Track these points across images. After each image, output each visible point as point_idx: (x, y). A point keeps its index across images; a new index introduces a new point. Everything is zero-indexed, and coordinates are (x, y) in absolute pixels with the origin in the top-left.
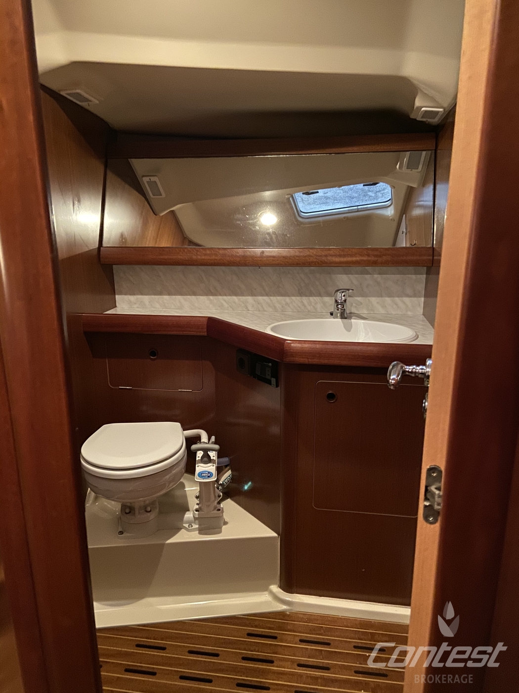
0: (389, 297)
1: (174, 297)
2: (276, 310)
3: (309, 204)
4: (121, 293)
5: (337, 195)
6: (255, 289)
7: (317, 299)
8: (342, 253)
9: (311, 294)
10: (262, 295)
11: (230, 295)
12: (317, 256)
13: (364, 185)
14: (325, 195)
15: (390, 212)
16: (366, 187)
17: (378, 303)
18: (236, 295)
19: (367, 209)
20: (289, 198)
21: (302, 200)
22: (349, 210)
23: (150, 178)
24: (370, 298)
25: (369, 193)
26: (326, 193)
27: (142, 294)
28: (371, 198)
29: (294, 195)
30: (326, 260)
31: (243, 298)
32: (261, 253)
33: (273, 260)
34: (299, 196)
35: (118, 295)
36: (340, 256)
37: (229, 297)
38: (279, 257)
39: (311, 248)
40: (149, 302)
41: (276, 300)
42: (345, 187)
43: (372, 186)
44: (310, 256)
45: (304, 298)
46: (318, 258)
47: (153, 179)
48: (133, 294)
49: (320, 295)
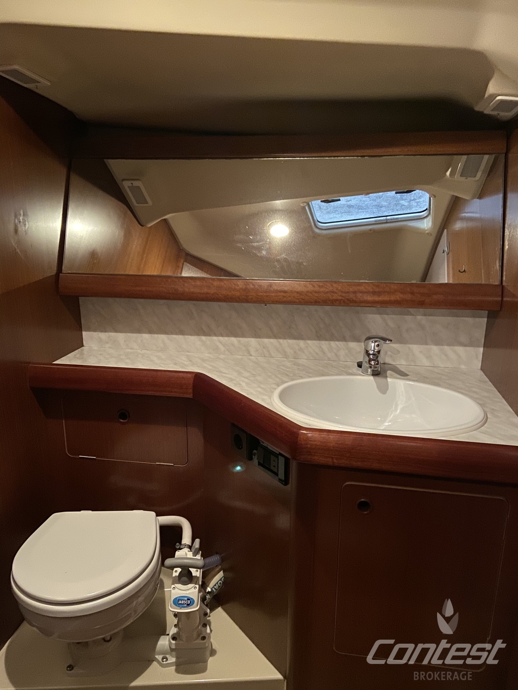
0: (436, 345)
1: (156, 335)
2: (286, 356)
3: (328, 213)
4: (89, 329)
5: (362, 204)
6: (260, 329)
7: (341, 344)
8: (377, 290)
9: (332, 338)
10: (269, 337)
11: (228, 336)
12: (342, 292)
13: (396, 193)
14: (348, 203)
15: (427, 225)
16: (398, 194)
17: (421, 352)
18: (236, 336)
19: (397, 221)
20: (304, 208)
21: (320, 208)
22: (376, 221)
23: (132, 182)
24: (411, 346)
25: (401, 202)
26: (349, 201)
27: (116, 331)
28: (403, 207)
29: (310, 203)
30: (354, 299)
31: (244, 340)
32: (268, 286)
33: (284, 297)
34: (316, 204)
35: (86, 331)
36: (374, 293)
37: (226, 338)
38: (291, 292)
39: (335, 282)
40: (125, 341)
41: (287, 344)
42: (372, 194)
43: (406, 194)
44: (333, 292)
45: (323, 342)
46: (344, 295)
47: (136, 183)
48: (104, 330)
49: (344, 339)
